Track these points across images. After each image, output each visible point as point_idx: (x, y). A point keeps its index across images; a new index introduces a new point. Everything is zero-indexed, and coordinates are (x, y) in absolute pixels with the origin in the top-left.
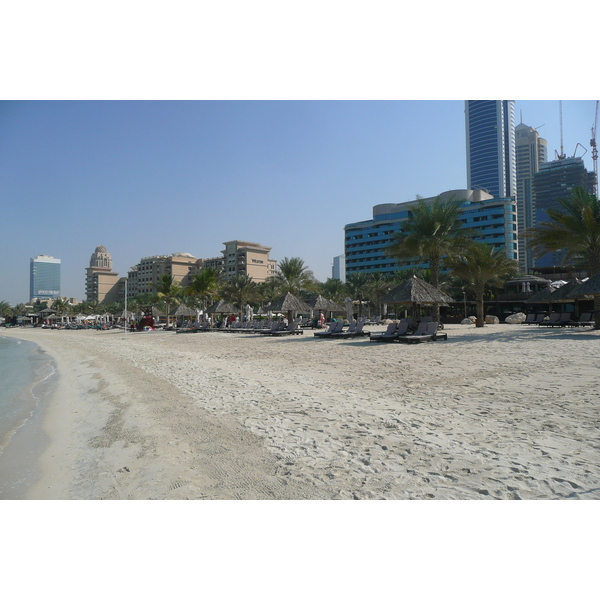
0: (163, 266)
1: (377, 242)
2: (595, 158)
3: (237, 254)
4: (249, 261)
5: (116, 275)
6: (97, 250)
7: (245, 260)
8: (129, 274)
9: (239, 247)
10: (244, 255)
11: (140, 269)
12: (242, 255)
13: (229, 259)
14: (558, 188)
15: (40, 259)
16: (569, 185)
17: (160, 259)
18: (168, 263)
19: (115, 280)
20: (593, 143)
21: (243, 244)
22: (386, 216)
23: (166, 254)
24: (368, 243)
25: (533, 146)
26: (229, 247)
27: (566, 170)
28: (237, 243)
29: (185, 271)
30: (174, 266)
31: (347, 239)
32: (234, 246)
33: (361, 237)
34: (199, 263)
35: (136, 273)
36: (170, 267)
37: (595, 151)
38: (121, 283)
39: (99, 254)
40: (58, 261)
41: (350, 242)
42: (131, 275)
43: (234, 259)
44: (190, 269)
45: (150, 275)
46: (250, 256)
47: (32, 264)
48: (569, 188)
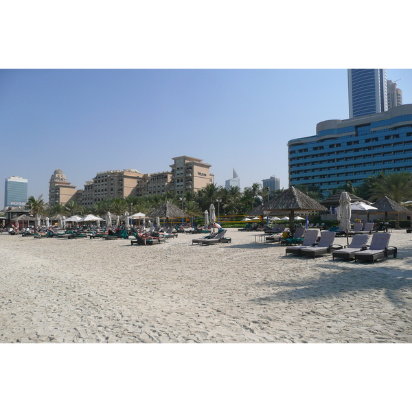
0: (116, 180)
1: (322, 155)
3: (184, 168)
4: (195, 173)
5: (74, 187)
6: (56, 172)
7: (192, 173)
8: (86, 187)
9: (187, 161)
10: (192, 168)
11: (96, 182)
12: (189, 168)
13: (178, 172)
15: (12, 179)
17: (113, 174)
18: (120, 177)
19: (73, 192)
21: (190, 159)
22: (331, 131)
23: (119, 170)
24: (313, 156)
25: (393, 94)
26: (178, 161)
28: (185, 158)
29: (134, 183)
30: (125, 179)
31: (291, 152)
32: (182, 161)
33: (306, 150)
34: (145, 177)
35: (91, 186)
36: (122, 180)
38: (78, 195)
39: (57, 176)
40: (26, 181)
41: (294, 155)
42: (87, 187)
43: (182, 171)
44: (138, 182)
45: (105, 187)
46: (196, 169)
47: (6, 182)
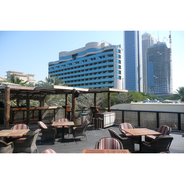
2: (170, 42)
14: (157, 54)
16: (160, 52)
20: (170, 37)
24: (56, 71)
25: (149, 40)
26: (8, 74)
27: (160, 47)
37: (170, 40)
48: (161, 54)
